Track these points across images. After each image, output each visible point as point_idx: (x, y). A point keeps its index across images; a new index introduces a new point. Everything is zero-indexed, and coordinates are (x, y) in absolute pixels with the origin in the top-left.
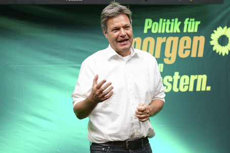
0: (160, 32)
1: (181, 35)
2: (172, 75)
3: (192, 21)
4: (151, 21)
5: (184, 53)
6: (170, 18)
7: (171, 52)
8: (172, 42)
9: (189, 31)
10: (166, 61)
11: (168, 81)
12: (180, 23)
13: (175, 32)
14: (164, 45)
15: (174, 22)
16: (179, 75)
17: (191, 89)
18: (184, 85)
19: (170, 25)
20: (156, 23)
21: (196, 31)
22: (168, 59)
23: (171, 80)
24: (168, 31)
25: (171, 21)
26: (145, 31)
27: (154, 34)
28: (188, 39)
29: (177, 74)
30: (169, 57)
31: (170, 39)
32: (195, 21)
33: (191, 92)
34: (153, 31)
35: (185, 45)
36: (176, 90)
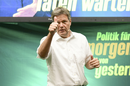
0: (106, 40)
1: (119, 42)
2: (114, 65)
3: (126, 34)
4: (100, 33)
5: (121, 52)
6: (113, 32)
7: (113, 52)
8: (114, 46)
9: (124, 39)
10: (110, 57)
11: (111, 69)
12: (118, 35)
13: (115, 40)
14: (108, 47)
15: (115, 34)
16: (118, 65)
17: (126, 74)
18: (121, 72)
19: (112, 36)
20: (104, 35)
21: (128, 39)
22: (111, 56)
23: (113, 69)
24: (111, 40)
25: (113, 34)
26: (97, 39)
27: (102, 41)
28: (123, 44)
29: (116, 65)
30: (112, 54)
31: (113, 44)
32: (128, 33)
33: (125, 76)
34: (102, 39)
35: (122, 48)
36: (116, 74)
